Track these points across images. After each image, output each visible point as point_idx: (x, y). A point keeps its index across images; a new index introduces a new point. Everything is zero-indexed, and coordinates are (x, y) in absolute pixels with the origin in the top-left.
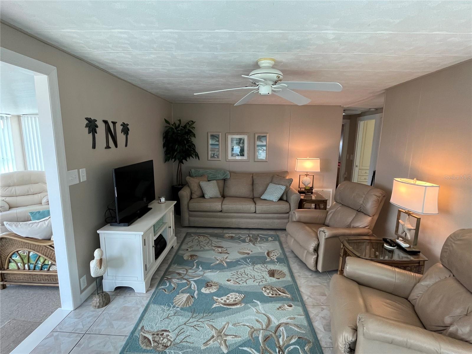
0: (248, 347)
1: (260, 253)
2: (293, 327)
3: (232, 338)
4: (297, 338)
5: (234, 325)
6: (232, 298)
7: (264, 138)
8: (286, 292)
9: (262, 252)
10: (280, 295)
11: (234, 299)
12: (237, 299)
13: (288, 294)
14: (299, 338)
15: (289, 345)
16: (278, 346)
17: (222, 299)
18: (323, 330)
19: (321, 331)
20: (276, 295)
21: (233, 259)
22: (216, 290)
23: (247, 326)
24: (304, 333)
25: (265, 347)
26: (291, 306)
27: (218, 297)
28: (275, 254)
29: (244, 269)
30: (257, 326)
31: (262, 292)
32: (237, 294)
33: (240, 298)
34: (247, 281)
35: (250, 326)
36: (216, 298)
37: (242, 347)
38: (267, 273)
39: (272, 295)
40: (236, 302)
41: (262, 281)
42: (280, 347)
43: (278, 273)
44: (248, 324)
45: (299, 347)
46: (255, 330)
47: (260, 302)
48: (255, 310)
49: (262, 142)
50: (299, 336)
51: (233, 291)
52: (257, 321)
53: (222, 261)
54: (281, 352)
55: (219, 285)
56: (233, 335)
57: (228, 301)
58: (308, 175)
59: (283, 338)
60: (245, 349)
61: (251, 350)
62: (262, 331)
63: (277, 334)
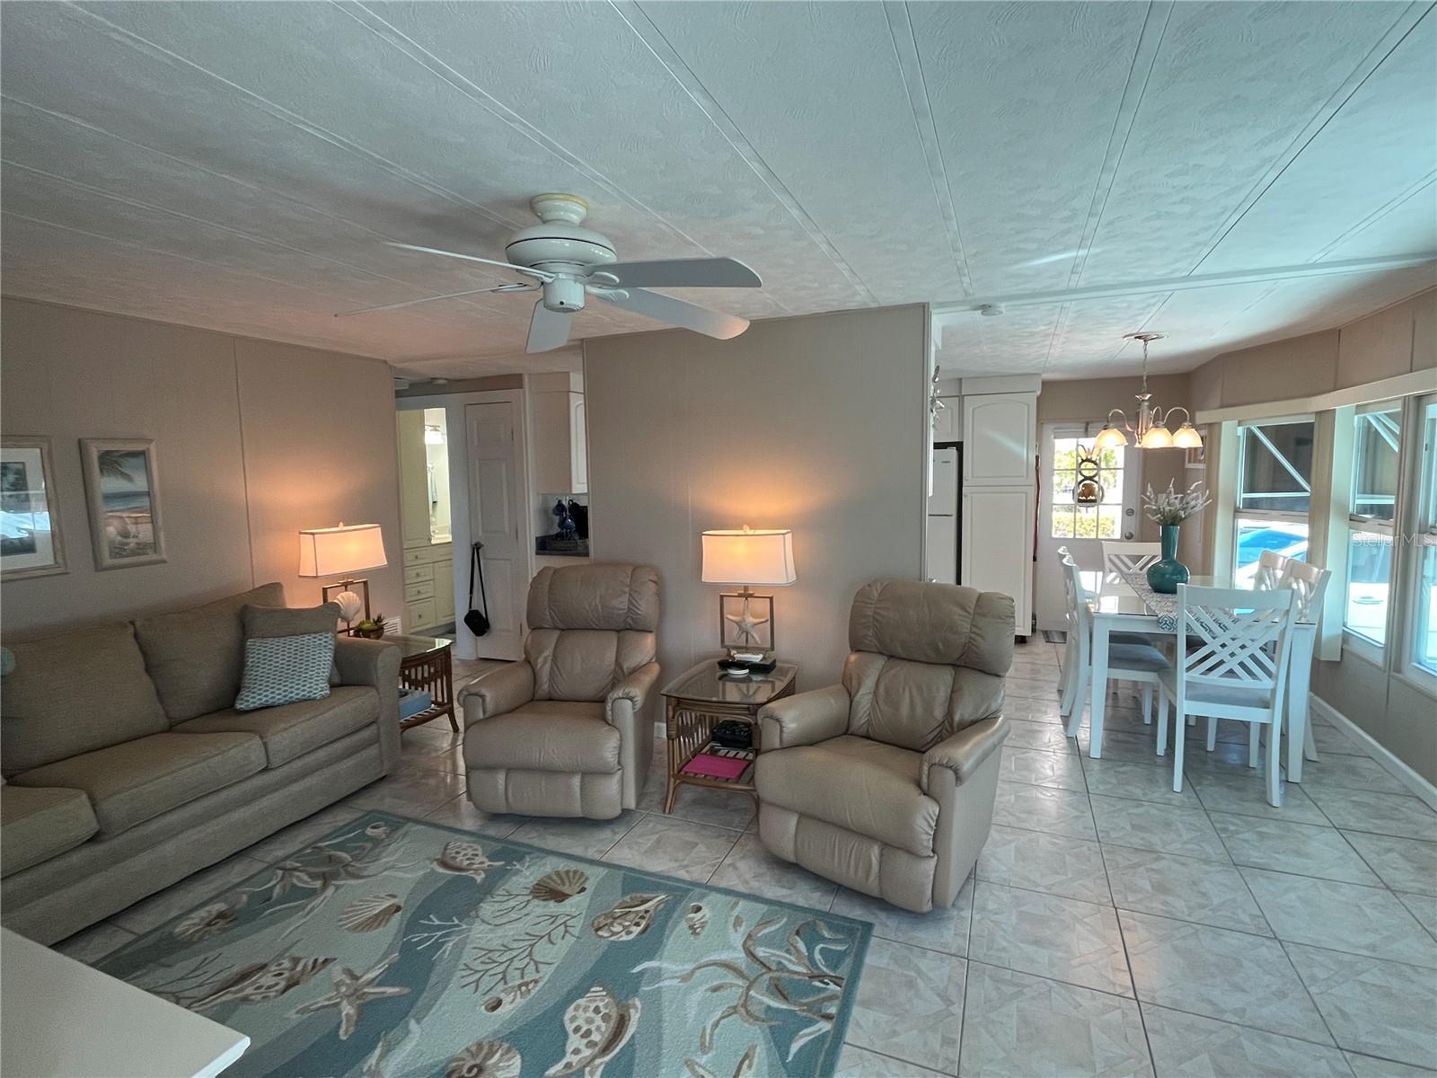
0: (791, 1040)
1: (421, 882)
2: (766, 931)
3: (750, 1067)
4: (797, 937)
5: (704, 1049)
6: (590, 1021)
7: (140, 460)
8: (646, 896)
9: (425, 876)
10: (647, 912)
11: (598, 1020)
12: (604, 1011)
13: (654, 895)
14: (798, 933)
15: (811, 958)
16: (807, 978)
17: (577, 1051)
18: (789, 892)
19: (790, 895)
20: (642, 917)
21: (385, 956)
22: (519, 1057)
23: (723, 1018)
24: (786, 922)
25: (804, 1005)
26: (699, 909)
27: (560, 1060)
28: (464, 855)
29: (469, 947)
30: (733, 995)
31: (612, 942)
32: (582, 1001)
33: (602, 1000)
34: (537, 958)
35: (724, 1012)
36: (559, 1066)
37: (788, 1053)
38: (536, 902)
39: (637, 924)
40: (614, 1015)
41: (566, 926)
42: (812, 977)
43: (559, 882)
44: (718, 1014)
45: (821, 945)
46: (744, 1006)
47: (651, 959)
48: (675, 982)
49: (129, 478)
50: (794, 932)
51: (561, 1007)
52: (715, 989)
53: (355, 994)
54: (826, 981)
55: (497, 1043)
56: (742, 1063)
57: (596, 1037)
58: (352, 583)
59: (790, 961)
60: (794, 1048)
61: (805, 1035)
62: (752, 993)
63: (774, 967)
